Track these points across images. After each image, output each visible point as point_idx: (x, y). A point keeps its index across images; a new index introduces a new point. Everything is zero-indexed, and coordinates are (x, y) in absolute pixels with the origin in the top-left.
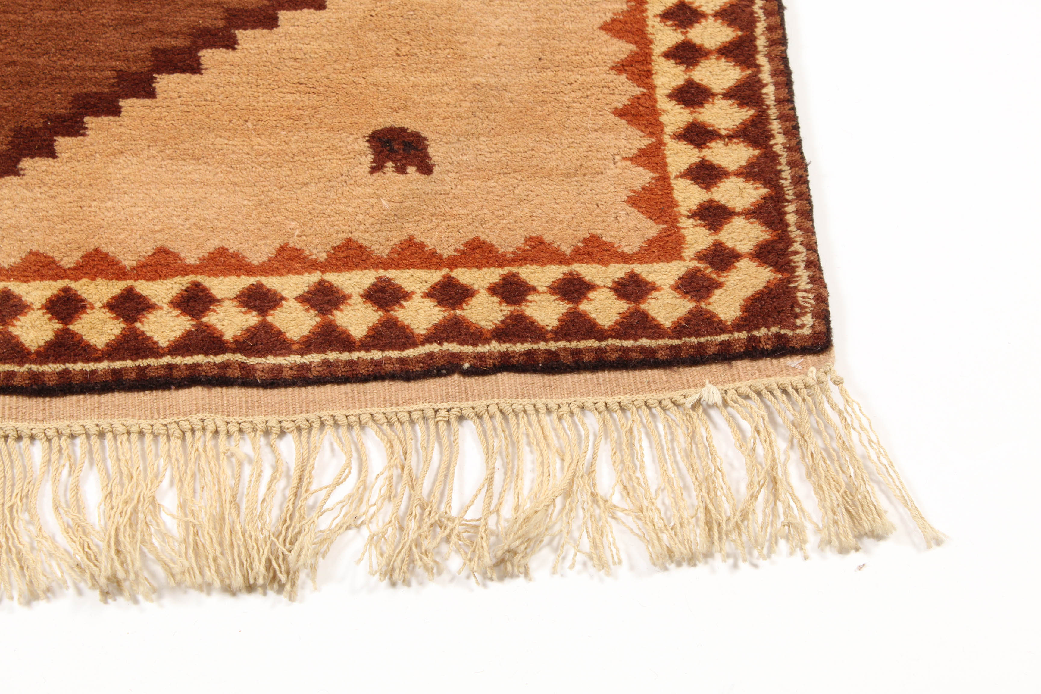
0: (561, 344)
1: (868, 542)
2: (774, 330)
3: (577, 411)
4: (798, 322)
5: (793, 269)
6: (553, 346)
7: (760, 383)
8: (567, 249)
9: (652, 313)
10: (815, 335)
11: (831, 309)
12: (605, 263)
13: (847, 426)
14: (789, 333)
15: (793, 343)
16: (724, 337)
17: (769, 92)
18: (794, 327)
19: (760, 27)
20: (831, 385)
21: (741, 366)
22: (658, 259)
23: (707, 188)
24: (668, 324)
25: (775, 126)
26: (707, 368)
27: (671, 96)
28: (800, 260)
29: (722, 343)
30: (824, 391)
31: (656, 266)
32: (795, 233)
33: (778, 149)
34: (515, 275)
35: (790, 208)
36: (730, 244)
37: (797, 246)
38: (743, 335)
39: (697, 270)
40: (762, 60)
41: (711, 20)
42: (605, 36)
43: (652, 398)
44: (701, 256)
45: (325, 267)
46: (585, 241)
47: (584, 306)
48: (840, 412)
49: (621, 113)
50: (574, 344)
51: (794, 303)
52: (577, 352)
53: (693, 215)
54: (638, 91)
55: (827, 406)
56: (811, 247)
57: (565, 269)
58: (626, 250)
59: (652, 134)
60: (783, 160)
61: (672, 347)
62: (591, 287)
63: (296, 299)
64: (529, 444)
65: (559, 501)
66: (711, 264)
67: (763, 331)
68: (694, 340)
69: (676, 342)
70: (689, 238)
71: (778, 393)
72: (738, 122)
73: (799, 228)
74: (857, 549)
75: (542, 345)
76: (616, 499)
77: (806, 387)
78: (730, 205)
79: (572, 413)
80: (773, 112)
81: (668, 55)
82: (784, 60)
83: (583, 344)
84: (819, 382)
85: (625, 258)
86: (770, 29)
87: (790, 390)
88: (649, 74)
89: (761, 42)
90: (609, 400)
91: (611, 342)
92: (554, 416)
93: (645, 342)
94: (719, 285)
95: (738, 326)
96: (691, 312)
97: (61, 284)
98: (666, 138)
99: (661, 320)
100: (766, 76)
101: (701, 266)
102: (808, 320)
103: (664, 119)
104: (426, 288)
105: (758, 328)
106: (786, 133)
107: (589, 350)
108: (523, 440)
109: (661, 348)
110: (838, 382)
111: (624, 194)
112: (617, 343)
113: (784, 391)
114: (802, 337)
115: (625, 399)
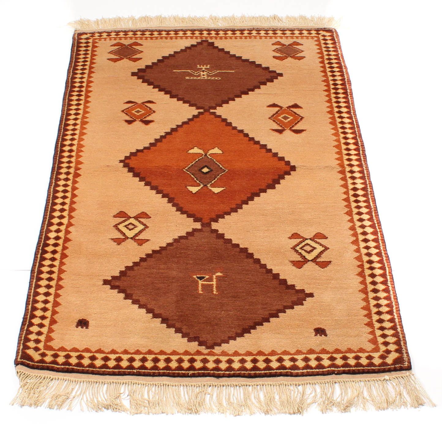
0: (355, 368)
1: (421, 406)
2: (399, 365)
3: (359, 381)
4: (404, 364)
5: (403, 354)
6: (354, 368)
7: (397, 376)
8: (356, 350)
9: (374, 362)
10: (408, 366)
11: (411, 361)
12: (363, 353)
13: (415, 384)
14: (403, 366)
15: (403, 368)
16: (389, 367)
17: (397, 320)
18: (404, 365)
19: (394, 308)
20: (412, 375)
21: (393, 373)
22: (375, 352)
23: (384, 339)
24: (377, 364)
25: (398, 327)
26: (386, 373)
27: (376, 321)
28: (404, 352)
29: (389, 368)
30: (410, 377)
31: (374, 353)
32: (403, 347)
33: (399, 331)
34: (345, 355)
35: (402, 342)
36: (390, 349)
37: (404, 349)
38: (393, 366)
39: (383, 354)
40: (395, 314)
41: (384, 306)
42: (362, 310)
43: (375, 379)
44: (383, 352)
45: (306, 354)
46: (359, 349)
47: (360, 361)
48: (414, 381)
49: (366, 325)
50: (358, 368)
51: (404, 360)
52: (359, 370)
53: (382, 344)
54: (369, 320)
55: (411, 380)
56: (407, 350)
57: (355, 354)
58: (368, 350)
59: (372, 329)
60: (400, 333)
61: (378, 369)
62: (361, 357)
63: (301, 360)
64: (349, 388)
65: (356, 398)
66: (386, 353)
67: (397, 365)
68: (383, 367)
69: (379, 368)
70: (381, 348)
71: (401, 377)
72: (390, 326)
73: (404, 346)
74: (418, 407)
75: (351, 368)
76: (368, 398)
77: (407, 376)
78: (389, 342)
79: (358, 382)
80: (398, 324)
81: (375, 313)
82: (400, 314)
83: (360, 368)
84: (409, 375)
85: (368, 352)
86: (396, 308)
87: (403, 377)
88: (371, 317)
89: (395, 311)
90: (366, 379)
91: (366, 368)
92: (354, 382)
93: (373, 368)
94: (388, 357)
95: (392, 365)
96: (382, 362)
97: (253, 357)
98: (375, 329)
99: (376, 363)
100: (396, 317)
101: (384, 353)
102: (406, 363)
103: (375, 325)
104: (327, 358)
105: (396, 365)
106: (401, 328)
107: (361, 369)
108: (348, 387)
109: (376, 369)
110: (413, 375)
111: (367, 340)
112: (367, 368)
113: (402, 377)
114: (406, 367)
115: (369, 379)
